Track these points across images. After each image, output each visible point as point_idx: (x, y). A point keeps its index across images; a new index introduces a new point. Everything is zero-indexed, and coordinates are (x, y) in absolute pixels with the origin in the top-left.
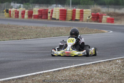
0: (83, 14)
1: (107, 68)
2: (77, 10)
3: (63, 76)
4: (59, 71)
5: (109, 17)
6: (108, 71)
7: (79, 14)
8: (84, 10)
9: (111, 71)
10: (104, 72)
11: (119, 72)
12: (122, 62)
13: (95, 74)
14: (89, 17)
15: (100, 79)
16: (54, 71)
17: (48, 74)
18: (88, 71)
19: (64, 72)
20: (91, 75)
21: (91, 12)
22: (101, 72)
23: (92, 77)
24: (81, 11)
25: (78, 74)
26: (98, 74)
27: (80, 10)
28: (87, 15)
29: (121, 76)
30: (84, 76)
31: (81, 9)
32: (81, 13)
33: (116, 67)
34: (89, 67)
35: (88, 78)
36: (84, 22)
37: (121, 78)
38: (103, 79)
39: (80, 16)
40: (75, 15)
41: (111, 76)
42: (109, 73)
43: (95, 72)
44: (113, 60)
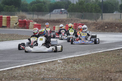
0: (10, 20)
1: (52, 67)
2: (3, 16)
3: (17, 73)
4: (12, 69)
5: (35, 23)
6: (54, 69)
7: (6, 21)
8: (11, 17)
9: (56, 69)
10: (51, 70)
11: (63, 70)
12: (63, 62)
13: (44, 72)
14: (16, 24)
15: (49, 75)
16: (8, 70)
17: (4, 71)
18: (37, 69)
19: (17, 70)
20: (40, 72)
21: (17, 19)
22: (48, 70)
23: (42, 74)
24: (7, 18)
25: (29, 71)
26: (46, 71)
27: (6, 16)
28: (14, 21)
29: (66, 73)
30: (35, 73)
31: (8, 16)
32: (8, 20)
33: (59, 66)
34: (36, 67)
35: (39, 74)
36: (11, 28)
37: (66, 74)
38: (52, 75)
39: (7, 22)
40: (2, 22)
41: (58, 73)
42: (55, 71)
43: (43, 70)
44: (55, 60)
